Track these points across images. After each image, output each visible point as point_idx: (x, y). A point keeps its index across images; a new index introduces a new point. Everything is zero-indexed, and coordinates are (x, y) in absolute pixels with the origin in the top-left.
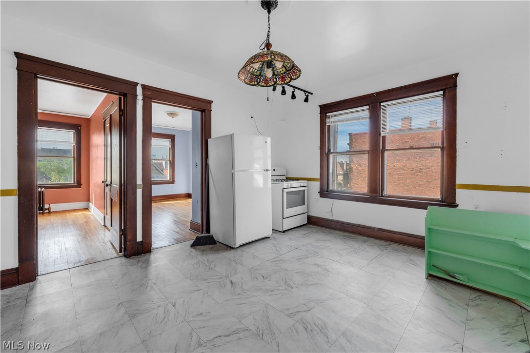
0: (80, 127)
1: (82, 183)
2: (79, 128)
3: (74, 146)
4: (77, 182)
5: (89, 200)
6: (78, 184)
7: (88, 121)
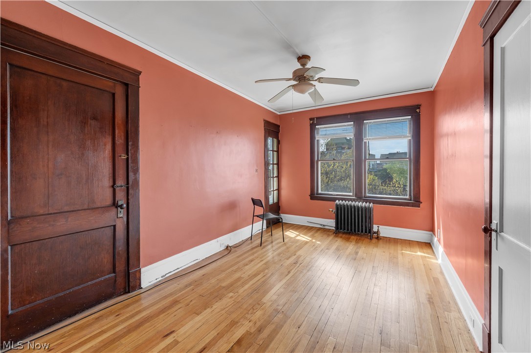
0: (419, 108)
1: (421, 200)
2: (418, 110)
3: (410, 140)
4: (414, 196)
5: (432, 230)
6: (416, 201)
7: (431, 96)
